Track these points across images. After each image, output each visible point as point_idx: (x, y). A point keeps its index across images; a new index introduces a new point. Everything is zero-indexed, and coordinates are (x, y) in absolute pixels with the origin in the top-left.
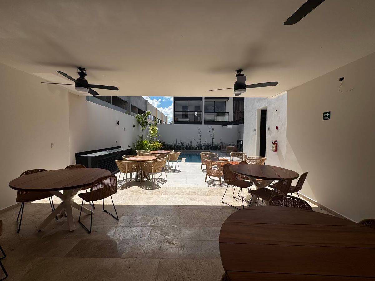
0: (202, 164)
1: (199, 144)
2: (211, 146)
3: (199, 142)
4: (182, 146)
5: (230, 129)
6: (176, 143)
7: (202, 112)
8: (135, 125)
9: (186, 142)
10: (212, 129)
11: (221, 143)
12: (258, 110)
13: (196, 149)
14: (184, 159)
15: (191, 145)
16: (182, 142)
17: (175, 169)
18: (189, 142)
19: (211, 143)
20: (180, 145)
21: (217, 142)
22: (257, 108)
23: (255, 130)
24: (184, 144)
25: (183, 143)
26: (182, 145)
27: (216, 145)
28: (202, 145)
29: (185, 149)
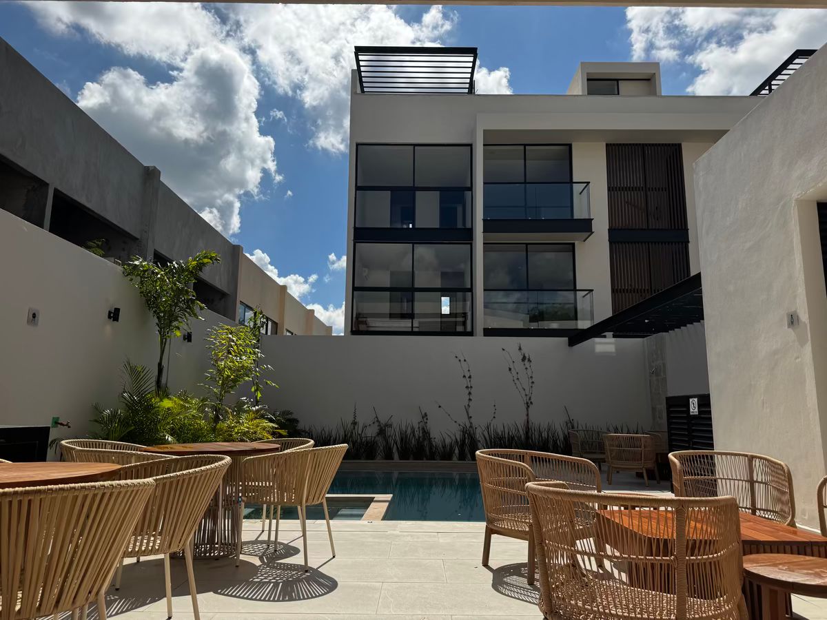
0: (489, 532)
1: (464, 431)
2: (520, 438)
3: (463, 420)
4: (380, 440)
5: (605, 356)
6: (354, 423)
7: (471, 290)
8: (117, 310)
9: (403, 419)
10: (524, 359)
11: (570, 424)
12: (801, 203)
13: (447, 456)
14: (381, 502)
15: (426, 433)
16: (383, 421)
17: (306, 569)
18: (415, 421)
19: (520, 421)
20: (371, 432)
21: (547, 418)
22: (796, 194)
23: (793, 320)
24: (389, 432)
25: (386, 425)
26: (382, 432)
27: (545, 435)
28: (478, 432)
29: (396, 456)
